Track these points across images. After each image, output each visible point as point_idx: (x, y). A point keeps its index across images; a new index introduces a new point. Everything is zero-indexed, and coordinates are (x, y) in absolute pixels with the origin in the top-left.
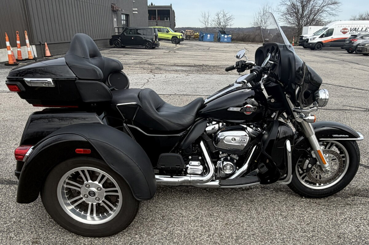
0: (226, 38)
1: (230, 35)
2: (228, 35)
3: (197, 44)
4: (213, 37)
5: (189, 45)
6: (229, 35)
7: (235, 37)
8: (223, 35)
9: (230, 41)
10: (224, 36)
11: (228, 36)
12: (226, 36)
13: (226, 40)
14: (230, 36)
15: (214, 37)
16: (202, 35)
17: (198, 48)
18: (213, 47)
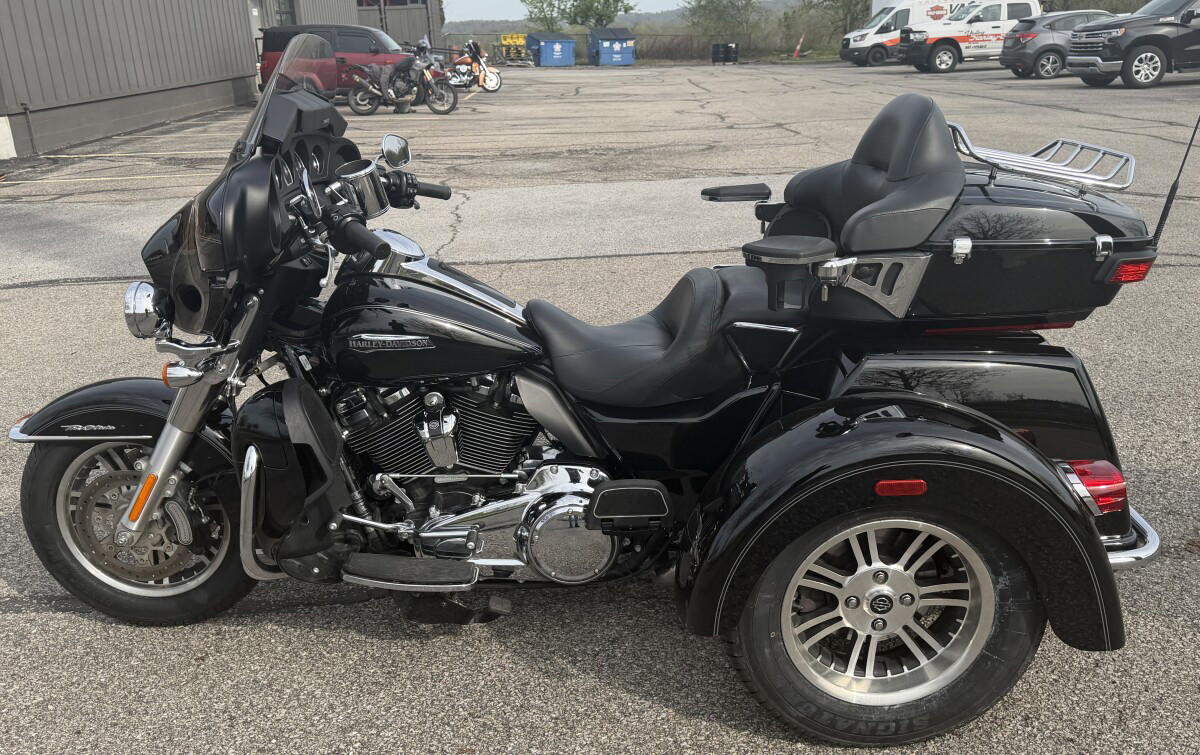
0: (617, 53)
2: (622, 40)
4: (571, 50)
6: (625, 40)
7: (644, 47)
8: (606, 44)
9: (632, 61)
10: (611, 45)
11: (624, 45)
12: (617, 46)
13: (617, 58)
14: (631, 43)
15: (575, 51)
17: (539, 91)
18: (587, 85)
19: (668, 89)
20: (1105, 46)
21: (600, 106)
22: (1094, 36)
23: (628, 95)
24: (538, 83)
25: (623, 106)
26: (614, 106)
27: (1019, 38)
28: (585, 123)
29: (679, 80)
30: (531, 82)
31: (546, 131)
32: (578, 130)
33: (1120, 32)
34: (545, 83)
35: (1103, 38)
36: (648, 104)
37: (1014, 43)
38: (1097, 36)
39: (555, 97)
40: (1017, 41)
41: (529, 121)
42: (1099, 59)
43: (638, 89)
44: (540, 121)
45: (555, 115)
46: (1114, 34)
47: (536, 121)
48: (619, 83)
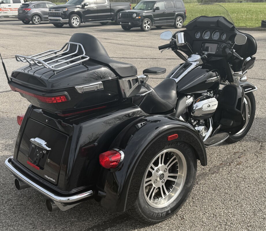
20: (62, 14)
22: (57, 10)
27: (25, 10)
33: (66, 9)
35: (61, 11)
37: (23, 11)
38: (59, 10)
40: (24, 11)
42: (61, 18)
46: (64, 10)
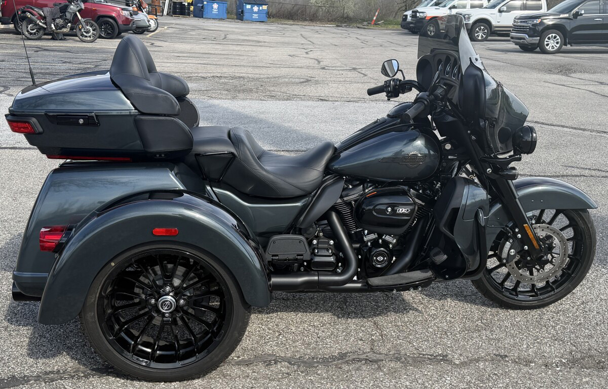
0: (256, 13)
1: (266, 5)
2: (259, 5)
3: (193, 26)
4: (225, 8)
5: (177, 26)
6: (262, 5)
7: (273, 11)
8: (249, 7)
9: (265, 19)
10: (252, 7)
11: (261, 8)
12: (256, 9)
13: (255, 16)
14: (265, 7)
15: (227, 9)
16: (201, 5)
17: (199, 35)
18: (233, 33)
19: (286, 40)
21: (239, 48)
23: (259, 42)
24: (200, 29)
25: (254, 48)
26: (248, 48)
28: (227, 58)
29: (295, 34)
30: (194, 28)
31: (199, 62)
32: (221, 63)
34: (204, 30)
36: (271, 49)
39: (209, 39)
41: (188, 55)
43: (267, 38)
44: (197, 55)
45: (207, 52)
47: (194, 55)
48: (254, 33)
